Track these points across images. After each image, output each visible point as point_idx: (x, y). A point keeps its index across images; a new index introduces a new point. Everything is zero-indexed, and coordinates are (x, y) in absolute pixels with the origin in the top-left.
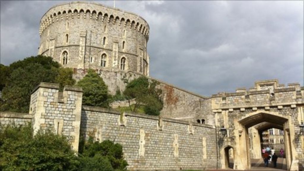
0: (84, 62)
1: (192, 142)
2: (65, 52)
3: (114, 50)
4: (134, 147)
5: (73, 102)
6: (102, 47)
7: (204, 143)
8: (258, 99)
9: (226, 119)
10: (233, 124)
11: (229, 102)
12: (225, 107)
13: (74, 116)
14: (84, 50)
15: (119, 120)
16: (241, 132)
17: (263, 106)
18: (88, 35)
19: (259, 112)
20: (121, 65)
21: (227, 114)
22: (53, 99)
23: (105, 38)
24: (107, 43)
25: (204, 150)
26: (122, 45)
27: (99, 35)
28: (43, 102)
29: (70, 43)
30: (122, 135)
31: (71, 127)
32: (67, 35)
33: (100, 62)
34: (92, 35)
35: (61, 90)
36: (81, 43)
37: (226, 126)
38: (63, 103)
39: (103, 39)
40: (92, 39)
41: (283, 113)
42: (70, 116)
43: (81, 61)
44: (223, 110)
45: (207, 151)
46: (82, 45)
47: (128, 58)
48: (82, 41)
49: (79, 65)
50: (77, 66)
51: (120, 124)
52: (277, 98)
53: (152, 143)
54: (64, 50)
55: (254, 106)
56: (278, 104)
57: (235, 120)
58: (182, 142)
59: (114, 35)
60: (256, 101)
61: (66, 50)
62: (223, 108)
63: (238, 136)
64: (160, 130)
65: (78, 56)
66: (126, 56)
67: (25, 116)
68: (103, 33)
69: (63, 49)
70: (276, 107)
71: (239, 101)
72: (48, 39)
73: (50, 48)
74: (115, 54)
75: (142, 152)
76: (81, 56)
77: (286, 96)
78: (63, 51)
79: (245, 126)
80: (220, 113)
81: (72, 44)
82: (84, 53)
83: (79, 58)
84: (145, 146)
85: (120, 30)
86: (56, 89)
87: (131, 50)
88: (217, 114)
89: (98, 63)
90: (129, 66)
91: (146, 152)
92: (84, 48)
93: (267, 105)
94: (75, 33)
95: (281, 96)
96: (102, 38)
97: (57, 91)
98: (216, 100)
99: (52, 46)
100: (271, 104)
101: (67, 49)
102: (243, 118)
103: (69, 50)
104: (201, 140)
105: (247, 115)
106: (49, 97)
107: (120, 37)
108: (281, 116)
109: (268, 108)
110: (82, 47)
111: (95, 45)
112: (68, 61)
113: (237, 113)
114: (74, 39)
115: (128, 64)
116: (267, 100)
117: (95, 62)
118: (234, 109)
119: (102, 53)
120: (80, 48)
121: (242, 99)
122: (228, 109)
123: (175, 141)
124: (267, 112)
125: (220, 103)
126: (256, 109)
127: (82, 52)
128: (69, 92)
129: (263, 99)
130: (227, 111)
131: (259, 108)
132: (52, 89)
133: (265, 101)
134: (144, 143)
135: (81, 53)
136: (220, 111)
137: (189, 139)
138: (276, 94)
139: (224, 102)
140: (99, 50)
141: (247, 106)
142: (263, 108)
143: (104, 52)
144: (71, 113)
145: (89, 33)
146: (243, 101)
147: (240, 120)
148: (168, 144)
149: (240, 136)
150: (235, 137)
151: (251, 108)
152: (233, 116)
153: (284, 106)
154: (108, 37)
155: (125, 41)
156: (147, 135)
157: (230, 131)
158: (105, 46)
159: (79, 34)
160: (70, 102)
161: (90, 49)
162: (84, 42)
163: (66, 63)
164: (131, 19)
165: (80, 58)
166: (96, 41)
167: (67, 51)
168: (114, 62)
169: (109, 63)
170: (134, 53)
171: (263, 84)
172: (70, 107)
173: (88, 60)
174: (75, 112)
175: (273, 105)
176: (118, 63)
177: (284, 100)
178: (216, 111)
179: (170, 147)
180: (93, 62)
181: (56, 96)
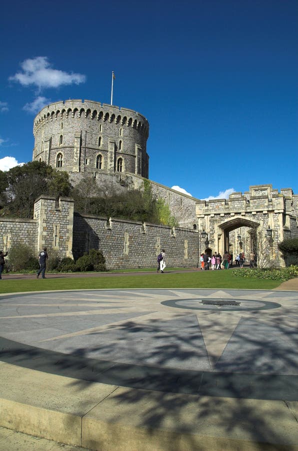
0: (80, 165)
1: (174, 244)
2: (60, 154)
3: (110, 150)
4: (119, 247)
5: (66, 210)
6: (97, 148)
7: (186, 245)
8: (236, 206)
9: (208, 223)
10: (214, 229)
11: (211, 208)
12: (207, 213)
13: (68, 221)
14: (79, 152)
15: (105, 225)
16: (220, 235)
17: (239, 211)
18: (83, 135)
19: (236, 217)
20: (118, 166)
21: (209, 219)
22: (52, 208)
23: (100, 138)
24: (103, 143)
25: (186, 251)
26: (119, 144)
27: (94, 135)
28: (44, 211)
29: (64, 144)
30: (108, 237)
31: (66, 230)
32: (61, 136)
33: (96, 163)
34: (87, 136)
35: (57, 200)
36: (76, 144)
37: (207, 231)
38: (59, 211)
39: (98, 140)
40: (87, 140)
41: (256, 218)
42: (65, 221)
43: (76, 164)
44: (205, 215)
45: (189, 253)
46: (77, 146)
47: (125, 159)
48: (76, 142)
49: (74, 168)
50: (72, 168)
51: (106, 228)
52: (251, 205)
53: (135, 244)
55: (232, 212)
56: (252, 210)
57: (215, 224)
58: (164, 243)
59: (110, 134)
60: (234, 208)
61: (60, 152)
62: (205, 213)
63: (217, 239)
64: (143, 234)
65: (73, 158)
66: (123, 157)
67: (31, 221)
68: (98, 132)
69: (57, 151)
70: (251, 212)
71: (220, 207)
72: (42, 140)
73: (45, 150)
74: (111, 155)
75: (126, 252)
76: (76, 158)
77: (259, 203)
78: (57, 153)
79: (225, 230)
80: (204, 218)
81: (66, 145)
82: (79, 155)
83: (74, 161)
84: (129, 247)
85: (116, 128)
86: (53, 200)
87: (129, 150)
88: (200, 219)
89: (93, 165)
90: (126, 168)
91: (130, 252)
92: (79, 149)
93: (243, 211)
94: (70, 134)
95: (255, 203)
96: (97, 138)
97: (54, 201)
98: (199, 206)
99: (47, 148)
100: (246, 210)
101: (62, 151)
102: (222, 222)
103: (64, 152)
104: (183, 243)
105: (226, 220)
106: (48, 206)
107: (117, 137)
108: (254, 221)
109: (244, 214)
110: (77, 148)
111: (90, 146)
112: (63, 164)
113: (217, 218)
115: (125, 165)
116: (244, 206)
117: (90, 164)
118: (215, 214)
119: (98, 154)
120: (75, 150)
121: (222, 205)
122: (210, 215)
123: (157, 243)
124: (243, 218)
125: (203, 209)
126: (233, 214)
127: (76, 153)
128: (64, 202)
129: (240, 205)
130: (209, 216)
131: (236, 213)
132: (50, 200)
133: (241, 208)
134: (128, 244)
135: (75, 155)
136: (203, 216)
137: (171, 241)
138: (251, 201)
139: (206, 208)
140: (95, 151)
141: (226, 212)
142: (240, 213)
143: (100, 153)
144: (65, 219)
145: (84, 133)
146: (223, 207)
147: (219, 224)
148: (151, 245)
149: (219, 239)
150: (214, 240)
151: (230, 214)
152: (214, 221)
153: (257, 212)
154: (104, 137)
155: (122, 140)
156: (131, 237)
157: (211, 234)
158: (100, 147)
159: (73, 135)
160: (64, 210)
161: (85, 150)
162: (79, 143)
163: (61, 166)
164: (129, 116)
166: (91, 142)
167: (62, 153)
168: (110, 163)
169: (105, 165)
170: (132, 154)
171: (257, 188)
172: (64, 214)
173: (84, 162)
174: (68, 218)
175: (248, 211)
176: (115, 165)
177: (257, 207)
178: (199, 216)
179: (153, 248)
180: (88, 164)
181: (54, 205)
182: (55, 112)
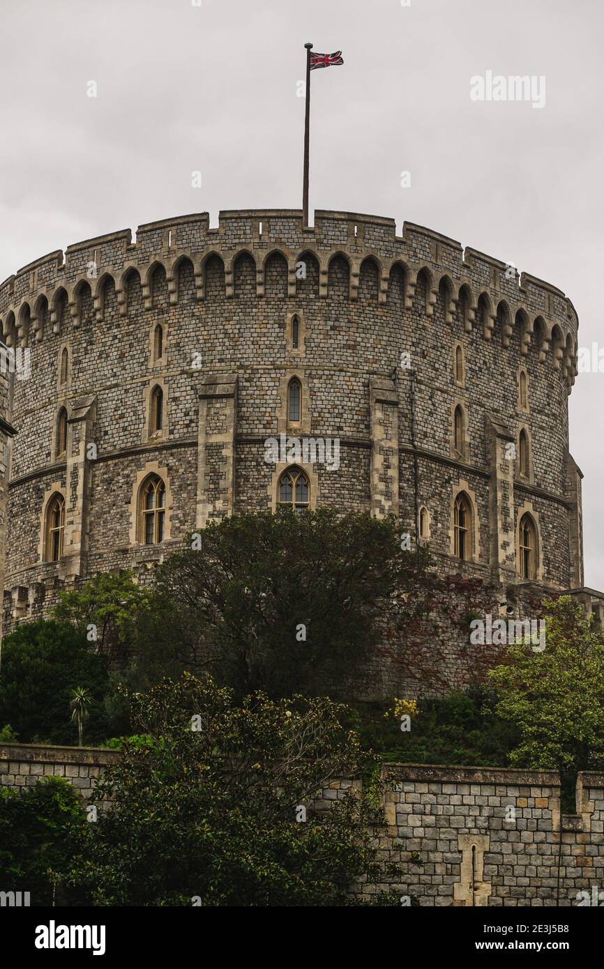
3: (499, 476)
6: (452, 456)
14: (393, 472)
18: (400, 393)
23: (459, 411)
24: (467, 437)
26: (518, 447)
27: (439, 397)
29: (316, 424)
32: (293, 382)
33: (452, 533)
34: (417, 396)
36: (377, 432)
39: (452, 418)
40: (417, 416)
46: (386, 444)
47: (543, 518)
48: (382, 423)
59: (487, 395)
66: (534, 507)
68: (452, 382)
73: (200, 438)
74: (506, 497)
78: (281, 466)
82: (395, 487)
85: (508, 371)
87: (550, 478)
89: (445, 540)
92: (394, 460)
94: (340, 380)
96: (449, 412)
103: (321, 466)
107: (511, 411)
110: (385, 453)
111: (428, 446)
114: (335, 407)
115: (546, 548)
117: (434, 533)
119: (456, 490)
127: (384, 479)
135: (381, 486)
143: (464, 485)
145: (404, 382)
154: (469, 407)
155: (526, 429)
161: (416, 466)
165: (382, 511)
166: (433, 427)
168: (502, 538)
169: (482, 542)
170: (557, 493)
180: (427, 532)
182: (261, 256)
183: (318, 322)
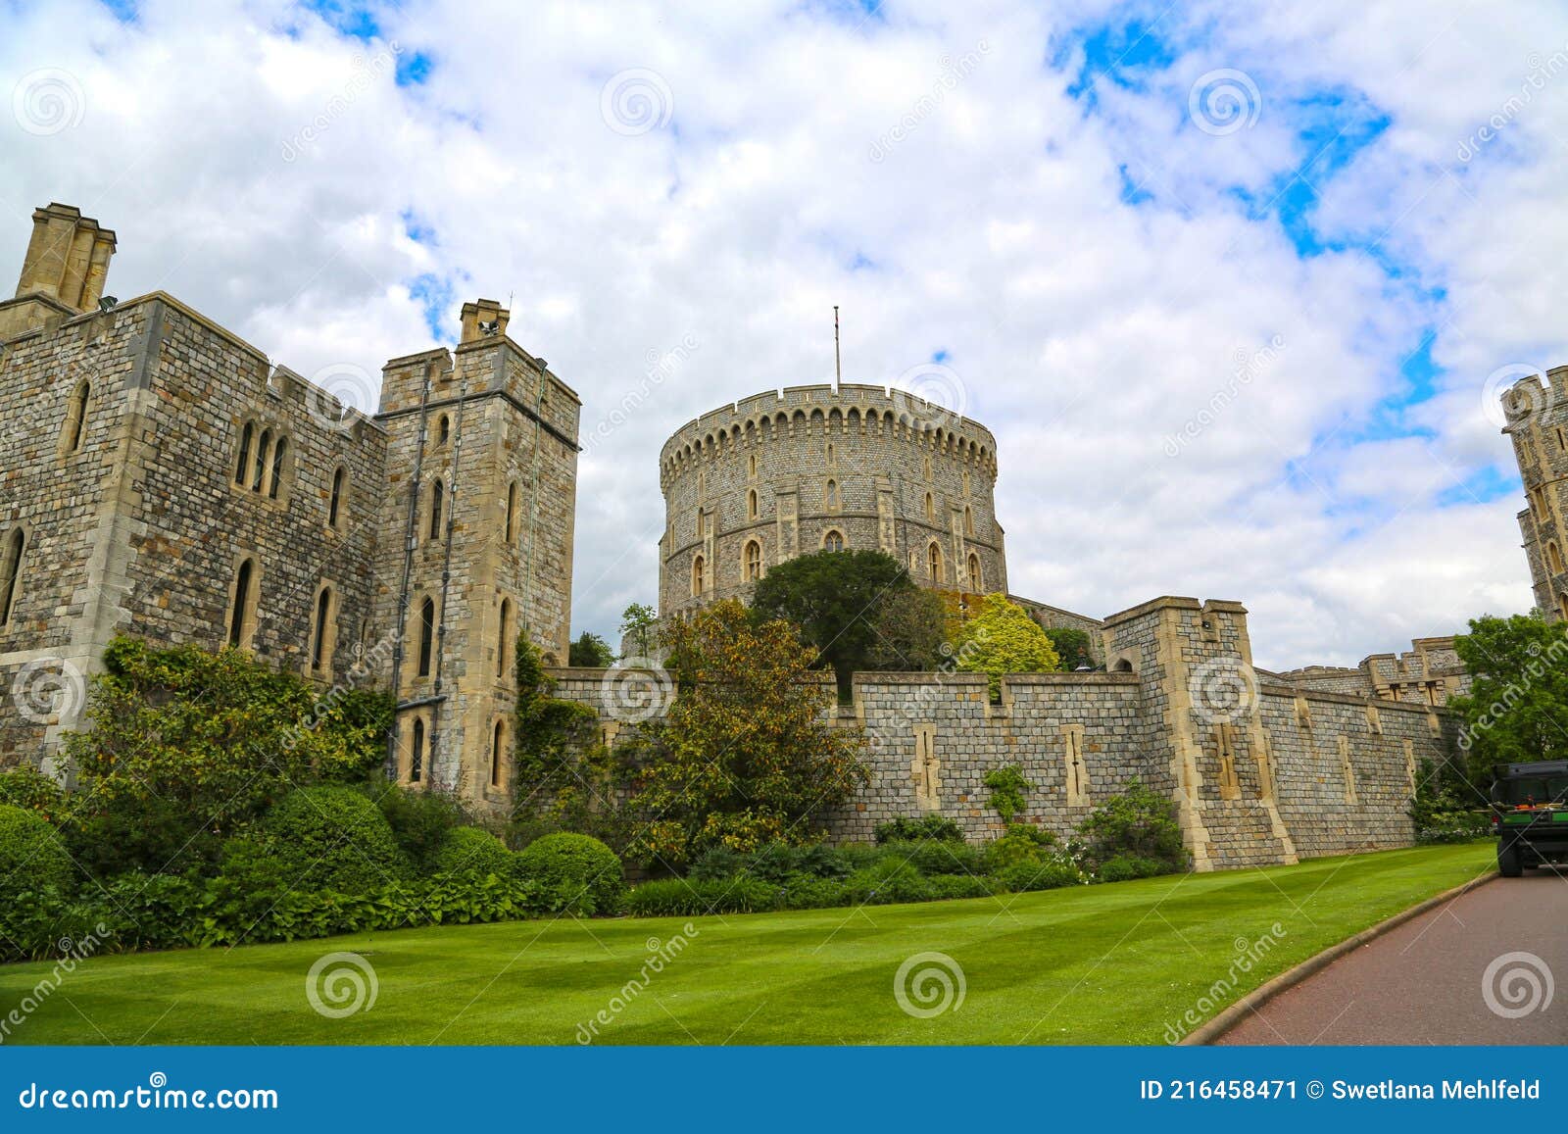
3: (955, 532)
6: (926, 522)
14: (892, 532)
23: (929, 495)
24: (935, 511)
26: (965, 516)
27: (916, 488)
32: (831, 483)
33: (928, 566)
36: (881, 509)
39: (925, 500)
40: (904, 500)
46: (887, 516)
47: (982, 557)
48: (884, 503)
54: (831, 528)
59: (945, 487)
61: (836, 528)
66: (977, 551)
68: (924, 479)
69: (823, 526)
73: (780, 518)
74: (959, 544)
76: (889, 550)
78: (826, 532)
81: (851, 510)
82: (893, 540)
85: (957, 473)
87: (984, 534)
89: (924, 570)
90: (986, 582)
92: (892, 525)
94: (858, 480)
96: (923, 496)
99: (790, 513)
101: (840, 525)
103: (848, 530)
107: (960, 495)
110: (887, 520)
111: (912, 516)
114: (856, 495)
117: (918, 566)
119: (930, 541)
120: (882, 525)
127: (887, 536)
135: (885, 540)
140: (924, 533)
143: (934, 538)
145: (896, 480)
154: (935, 494)
155: (970, 506)
158: (932, 521)
161: (905, 528)
162: (891, 508)
166: (913, 505)
167: (841, 531)
168: (958, 568)
169: (946, 572)
170: (990, 542)
180: (914, 565)
182: (808, 412)
183: (843, 447)
